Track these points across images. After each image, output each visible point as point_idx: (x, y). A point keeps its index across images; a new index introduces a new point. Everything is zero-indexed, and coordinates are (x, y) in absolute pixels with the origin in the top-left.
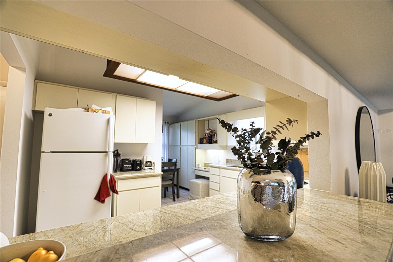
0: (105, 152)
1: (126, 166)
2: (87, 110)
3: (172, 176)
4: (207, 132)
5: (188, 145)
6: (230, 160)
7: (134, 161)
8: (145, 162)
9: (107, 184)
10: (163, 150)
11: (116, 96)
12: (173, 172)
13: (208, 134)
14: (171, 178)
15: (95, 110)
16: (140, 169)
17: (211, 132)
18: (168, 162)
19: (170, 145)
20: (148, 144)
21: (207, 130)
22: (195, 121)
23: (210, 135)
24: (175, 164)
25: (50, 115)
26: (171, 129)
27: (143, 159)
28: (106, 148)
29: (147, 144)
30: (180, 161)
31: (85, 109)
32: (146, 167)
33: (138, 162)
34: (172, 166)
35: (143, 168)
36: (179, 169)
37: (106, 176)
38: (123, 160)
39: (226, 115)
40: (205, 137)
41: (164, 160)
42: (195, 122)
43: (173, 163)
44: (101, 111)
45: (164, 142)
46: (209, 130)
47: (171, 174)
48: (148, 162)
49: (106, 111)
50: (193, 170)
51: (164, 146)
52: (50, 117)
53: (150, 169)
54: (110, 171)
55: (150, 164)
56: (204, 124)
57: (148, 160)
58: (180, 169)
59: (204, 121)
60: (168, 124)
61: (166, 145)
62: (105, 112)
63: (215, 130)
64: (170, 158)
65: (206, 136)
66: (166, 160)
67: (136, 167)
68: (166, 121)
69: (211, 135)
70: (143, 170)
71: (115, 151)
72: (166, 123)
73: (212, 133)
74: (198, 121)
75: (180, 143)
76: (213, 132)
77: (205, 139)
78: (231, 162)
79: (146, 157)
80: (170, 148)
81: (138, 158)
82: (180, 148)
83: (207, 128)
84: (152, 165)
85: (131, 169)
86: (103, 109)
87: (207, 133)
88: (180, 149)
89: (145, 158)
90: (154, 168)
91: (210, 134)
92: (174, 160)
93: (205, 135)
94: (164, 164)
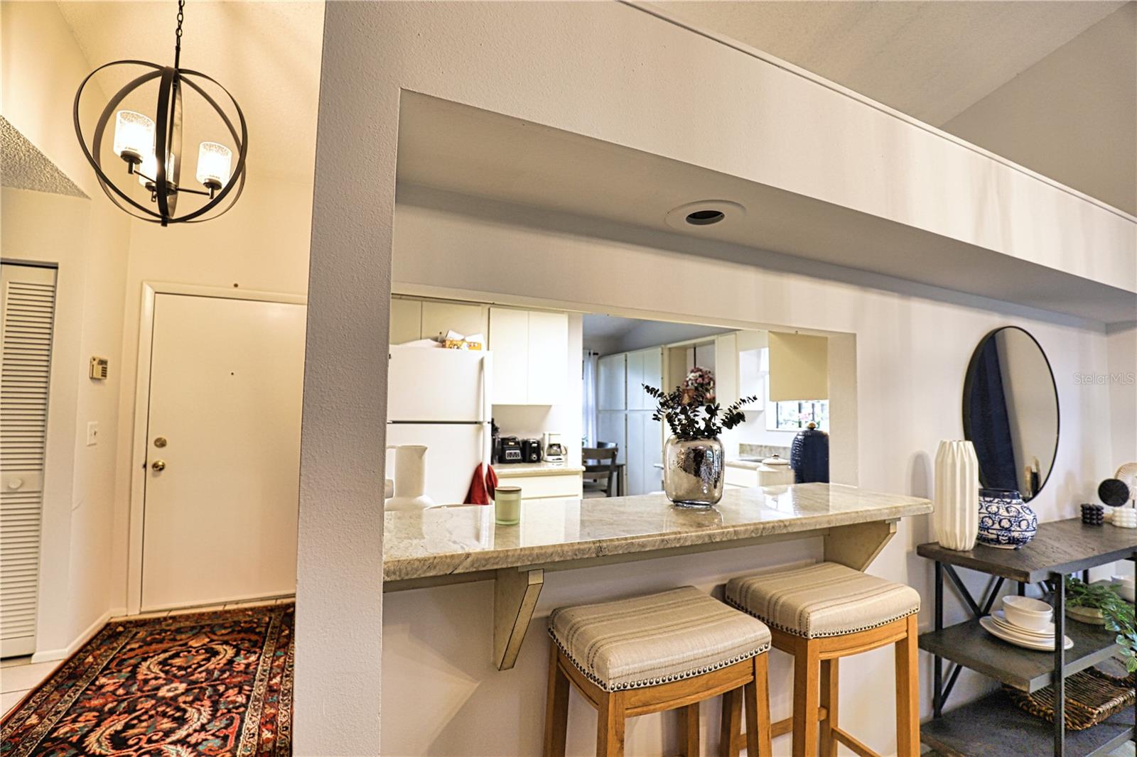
0: (476, 423)
1: (511, 453)
2: (442, 342)
3: (605, 481)
4: (691, 376)
5: (645, 409)
6: (749, 445)
7: (526, 443)
8: (546, 446)
9: (483, 483)
10: (585, 422)
11: (489, 309)
12: (608, 472)
13: (694, 382)
14: (605, 488)
15: (455, 343)
16: (539, 460)
17: (700, 376)
18: (595, 447)
19: (600, 408)
20: (552, 408)
21: (692, 372)
22: (662, 349)
23: (699, 384)
24: (613, 453)
26: (602, 369)
27: (543, 439)
28: (477, 415)
29: (551, 406)
30: (626, 447)
31: (436, 340)
32: (549, 455)
33: (534, 445)
34: (605, 458)
35: (544, 459)
36: (622, 466)
37: (480, 466)
38: (503, 439)
39: (736, 334)
40: (687, 390)
41: (587, 445)
42: (661, 352)
43: (608, 450)
44: (465, 344)
45: (587, 401)
46: (695, 372)
47: (602, 477)
48: (554, 445)
49: (474, 343)
50: (657, 469)
51: (586, 411)
53: (557, 459)
54: (487, 461)
55: (559, 450)
56: (686, 355)
57: (552, 442)
58: (624, 467)
59: (685, 348)
60: (596, 356)
61: (592, 409)
62: (472, 345)
63: (711, 371)
64: (600, 441)
65: (688, 388)
66: (591, 445)
67: (530, 455)
68: (590, 350)
69: (702, 385)
70: (543, 462)
71: (494, 421)
72: (590, 354)
73: (703, 380)
74: (670, 349)
75: (626, 404)
76: (706, 376)
77: (686, 395)
78: (752, 450)
79: (550, 435)
80: (600, 416)
81: (533, 438)
82: (626, 415)
83: (693, 368)
84: (561, 452)
85: (519, 458)
86: (468, 339)
87: (690, 379)
88: (626, 420)
89: (547, 437)
90: (566, 459)
91: (698, 381)
92: (611, 445)
93: (685, 383)
94: (587, 453)
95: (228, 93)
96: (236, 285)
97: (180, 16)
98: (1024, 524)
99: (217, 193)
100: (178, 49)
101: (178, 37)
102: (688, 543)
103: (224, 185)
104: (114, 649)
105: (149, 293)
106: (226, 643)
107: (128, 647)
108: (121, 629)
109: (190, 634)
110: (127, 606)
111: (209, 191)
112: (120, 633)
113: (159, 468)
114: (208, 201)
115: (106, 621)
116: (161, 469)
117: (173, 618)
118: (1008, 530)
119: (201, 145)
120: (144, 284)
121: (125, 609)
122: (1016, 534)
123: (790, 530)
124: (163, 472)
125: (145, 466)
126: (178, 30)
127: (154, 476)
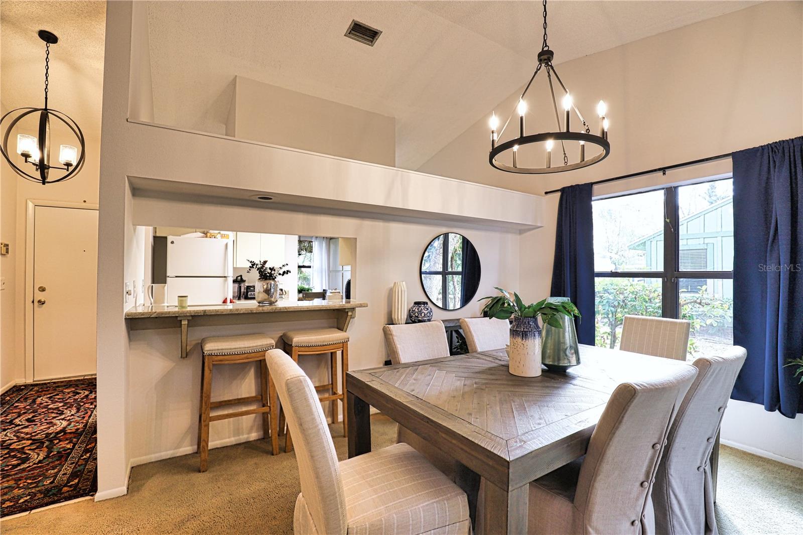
0: (225, 277)
1: (252, 294)
2: (206, 234)
15: (213, 235)
25: (172, 242)
28: (223, 272)
31: (203, 233)
37: (226, 300)
38: (247, 287)
44: (219, 235)
49: (224, 235)
52: (172, 245)
54: (230, 296)
71: (239, 276)
86: (221, 233)
95: (73, 122)
96: (85, 201)
97: (47, 82)
98: (423, 315)
99: (71, 169)
100: (46, 98)
101: (46, 93)
102: (242, 312)
103: (75, 164)
104: (20, 394)
105: (31, 205)
106: (85, 390)
107: (29, 393)
108: (23, 387)
109: (64, 387)
110: (25, 378)
111: (66, 167)
112: (23, 389)
113: (41, 303)
114: (66, 173)
115: (14, 384)
116: (43, 304)
117: (54, 383)
118: (417, 317)
119: (61, 146)
120: (28, 201)
121: (24, 379)
122: (420, 318)
123: (289, 310)
124: (44, 305)
125: (33, 302)
126: (46, 89)
127: (39, 307)
